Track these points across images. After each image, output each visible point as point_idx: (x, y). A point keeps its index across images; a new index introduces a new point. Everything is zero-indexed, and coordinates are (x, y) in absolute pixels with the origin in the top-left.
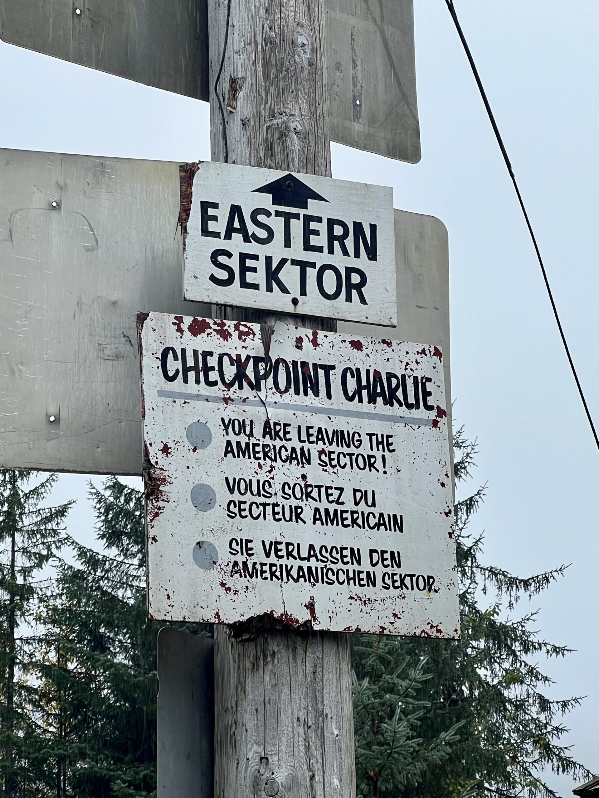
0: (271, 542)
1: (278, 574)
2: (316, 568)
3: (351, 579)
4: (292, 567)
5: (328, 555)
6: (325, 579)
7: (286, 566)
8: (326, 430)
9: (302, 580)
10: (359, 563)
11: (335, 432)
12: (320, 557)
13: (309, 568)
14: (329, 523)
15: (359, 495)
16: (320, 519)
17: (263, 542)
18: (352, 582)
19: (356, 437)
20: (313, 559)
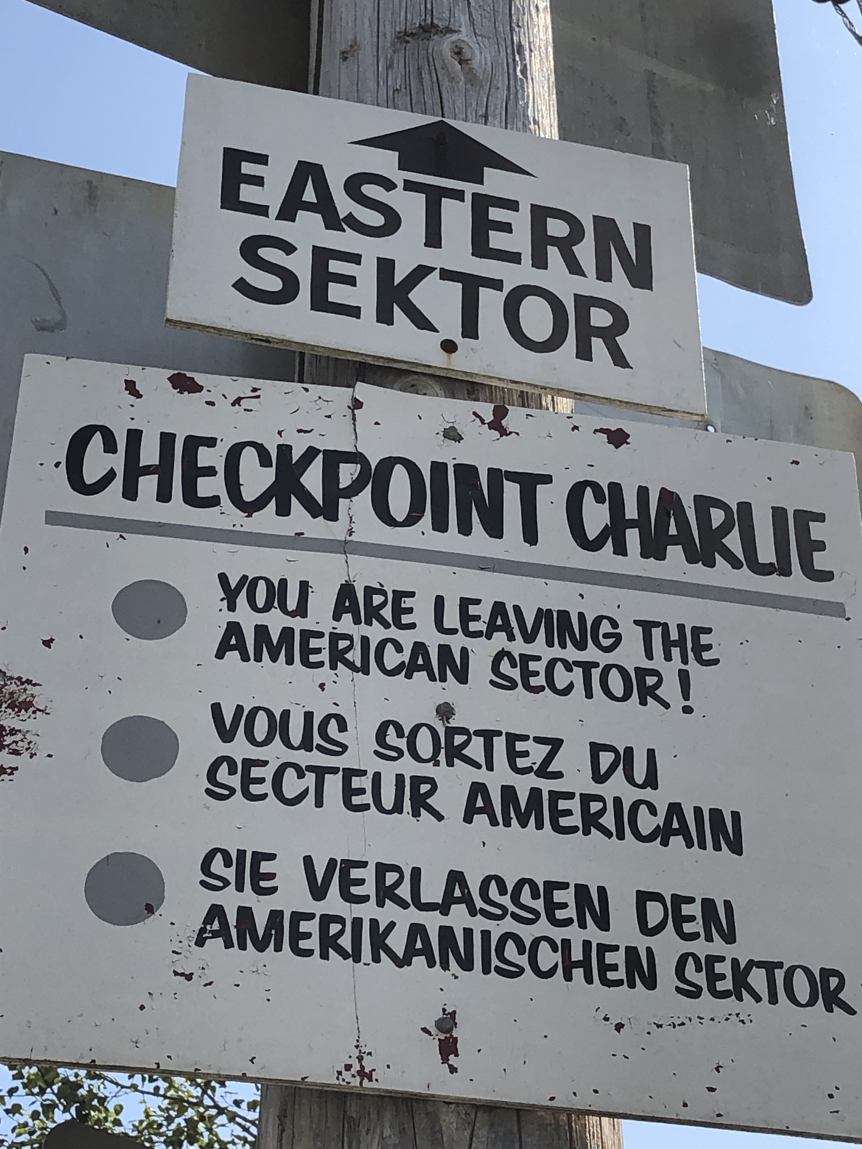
0: (332, 862)
1: (346, 942)
2: (468, 933)
3: (577, 964)
4: (392, 925)
5: (506, 901)
6: (495, 962)
7: (374, 923)
8: (517, 609)
9: (419, 961)
10: (603, 924)
11: (543, 615)
12: (479, 903)
13: (446, 933)
14: (514, 822)
15: (606, 759)
16: (488, 810)
17: (308, 861)
18: (578, 973)
19: (605, 627)
20: (459, 910)
